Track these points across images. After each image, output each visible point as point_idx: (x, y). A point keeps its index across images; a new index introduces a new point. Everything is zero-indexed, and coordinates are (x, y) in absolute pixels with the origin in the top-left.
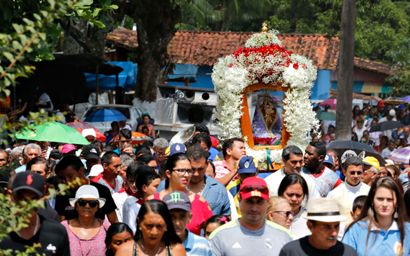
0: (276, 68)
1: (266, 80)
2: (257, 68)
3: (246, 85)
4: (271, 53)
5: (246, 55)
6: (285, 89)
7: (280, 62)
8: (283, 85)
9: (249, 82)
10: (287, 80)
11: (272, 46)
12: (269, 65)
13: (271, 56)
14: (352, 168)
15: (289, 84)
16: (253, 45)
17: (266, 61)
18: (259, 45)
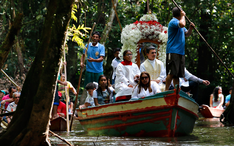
0: (156, 32)
1: (150, 37)
2: (147, 31)
5: (141, 24)
7: (158, 29)
8: (159, 41)
10: (161, 39)
11: (154, 21)
12: (152, 30)
14: (152, 51)
16: (144, 20)
17: (151, 28)
18: (147, 20)
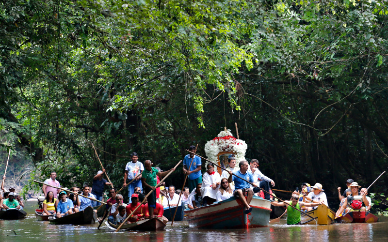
0: (230, 145)
1: (226, 150)
2: (223, 145)
3: (218, 152)
4: (228, 139)
5: (218, 140)
6: (234, 153)
7: (232, 142)
8: (233, 152)
9: (219, 151)
10: (235, 150)
11: (228, 136)
12: (227, 144)
13: (228, 140)
15: (236, 152)
16: (221, 136)
18: (223, 136)
